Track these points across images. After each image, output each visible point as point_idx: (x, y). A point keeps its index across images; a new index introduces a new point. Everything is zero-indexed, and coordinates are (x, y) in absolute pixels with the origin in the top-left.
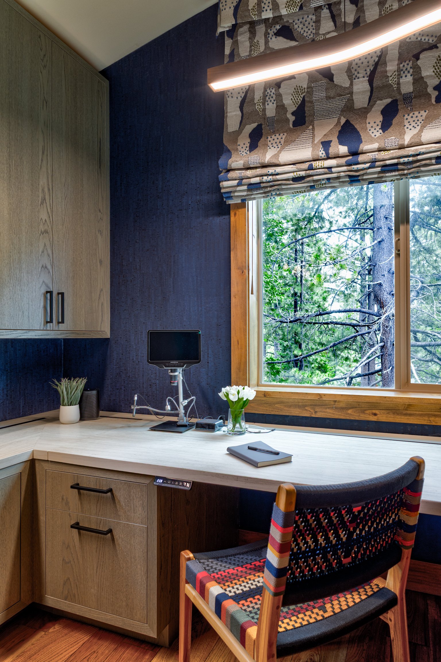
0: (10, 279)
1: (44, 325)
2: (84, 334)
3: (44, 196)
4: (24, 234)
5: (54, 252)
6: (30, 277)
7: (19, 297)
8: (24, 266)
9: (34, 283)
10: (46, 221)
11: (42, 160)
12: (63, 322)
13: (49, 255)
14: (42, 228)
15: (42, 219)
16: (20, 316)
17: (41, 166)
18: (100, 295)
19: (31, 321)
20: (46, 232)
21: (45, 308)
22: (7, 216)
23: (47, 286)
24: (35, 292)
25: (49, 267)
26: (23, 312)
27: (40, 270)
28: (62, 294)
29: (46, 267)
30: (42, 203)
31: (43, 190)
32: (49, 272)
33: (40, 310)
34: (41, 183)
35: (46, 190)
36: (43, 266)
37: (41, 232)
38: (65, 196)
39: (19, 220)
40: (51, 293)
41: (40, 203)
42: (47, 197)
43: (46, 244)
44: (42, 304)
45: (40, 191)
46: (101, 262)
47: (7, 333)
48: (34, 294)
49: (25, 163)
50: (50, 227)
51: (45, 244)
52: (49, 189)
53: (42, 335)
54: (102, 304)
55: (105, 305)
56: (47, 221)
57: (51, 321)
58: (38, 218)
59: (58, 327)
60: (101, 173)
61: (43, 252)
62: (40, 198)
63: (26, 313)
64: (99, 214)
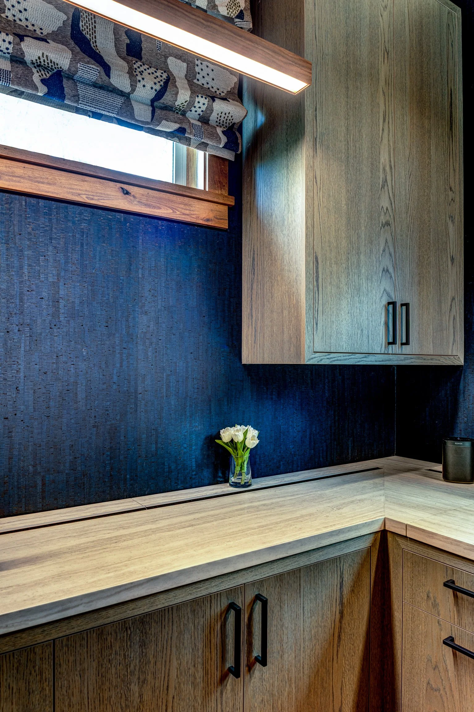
0: (348, 289)
1: (385, 347)
2: (432, 359)
3: (386, 176)
4: (363, 228)
5: (396, 249)
6: (369, 284)
7: (358, 311)
8: (363, 271)
9: (374, 292)
10: (387, 209)
11: (383, 130)
12: (407, 343)
13: (390, 255)
14: (383, 219)
15: (382, 207)
16: (359, 335)
17: (382, 138)
18: (451, 305)
19: (370, 342)
20: (388, 224)
21: (387, 324)
22: (345, 207)
23: (388, 295)
24: (376, 303)
25: (391, 270)
26: (362, 330)
27: (380, 275)
28: (407, 305)
29: (388, 271)
30: (383, 187)
31: (384, 170)
32: (391, 277)
33: (381, 327)
34: (382, 160)
35: (388, 168)
36: (384, 270)
37: (382, 225)
38: (410, 174)
39: (358, 212)
40: (394, 304)
41: (380, 187)
42: (389, 178)
43: (388, 241)
44: (383, 320)
45: (381, 171)
46: (452, 259)
47: (345, 358)
48: (374, 307)
49: (364, 136)
50: (392, 217)
51: (386, 240)
52: (391, 168)
53: (383, 361)
54: (454, 319)
55: (458, 319)
56: (389, 209)
57: (394, 343)
58: (379, 206)
59: (402, 350)
60: (452, 137)
61: (384, 251)
62: (381, 179)
63: (365, 332)
64: (450, 193)
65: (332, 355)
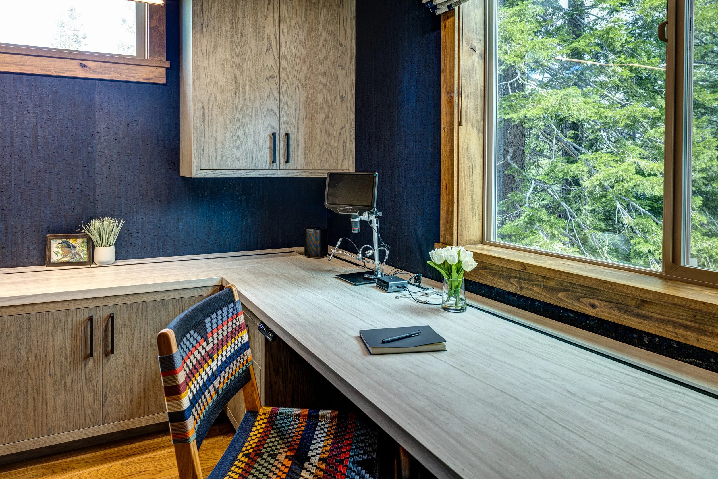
0: (233, 125)
1: (270, 165)
2: (318, 173)
3: (271, 43)
4: (247, 82)
5: (281, 95)
6: (253, 121)
7: (243, 140)
8: (247, 112)
9: (258, 127)
10: (272, 67)
11: (268, 10)
12: (288, 162)
13: (275, 99)
14: (268, 74)
15: (267, 65)
16: (243, 157)
17: (266, 16)
18: (341, 133)
19: (254, 161)
20: (272, 77)
22: (230, 69)
23: (273, 128)
24: (260, 134)
25: (277, 110)
26: (246, 154)
27: (265, 114)
28: (288, 135)
29: (272, 110)
30: (268, 51)
31: (269, 38)
32: (276, 114)
33: (266, 151)
34: (267, 32)
35: (272, 37)
36: (268, 110)
37: (267, 78)
38: (295, 38)
39: (242, 71)
41: (265, 51)
42: (274, 44)
43: (273, 89)
44: (267, 145)
45: (266, 39)
46: (342, 98)
47: (230, 173)
48: (259, 136)
49: (249, 17)
50: (277, 72)
51: (271, 89)
52: (276, 36)
53: (267, 174)
54: (344, 142)
55: (348, 142)
56: (273, 66)
58: (263, 65)
59: (287, 166)
60: (343, 5)
61: (268, 97)
62: (266, 46)
63: (250, 155)
64: (340, 48)
65: (217, 171)
